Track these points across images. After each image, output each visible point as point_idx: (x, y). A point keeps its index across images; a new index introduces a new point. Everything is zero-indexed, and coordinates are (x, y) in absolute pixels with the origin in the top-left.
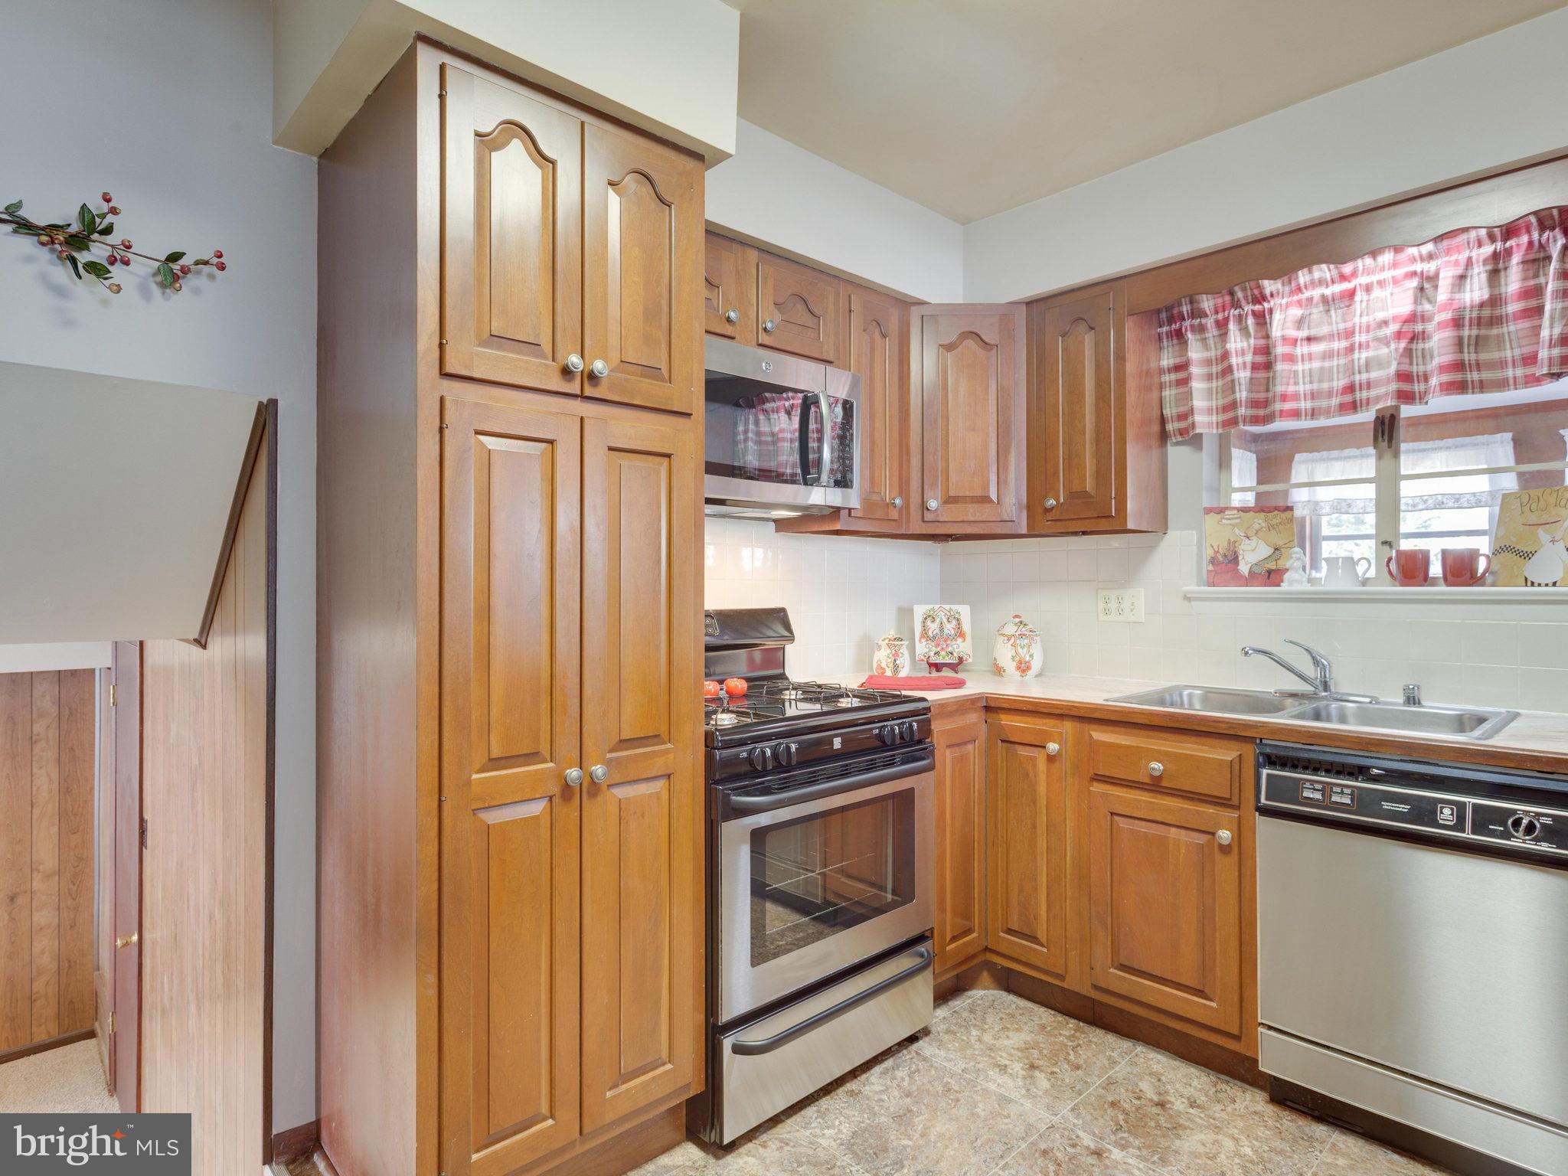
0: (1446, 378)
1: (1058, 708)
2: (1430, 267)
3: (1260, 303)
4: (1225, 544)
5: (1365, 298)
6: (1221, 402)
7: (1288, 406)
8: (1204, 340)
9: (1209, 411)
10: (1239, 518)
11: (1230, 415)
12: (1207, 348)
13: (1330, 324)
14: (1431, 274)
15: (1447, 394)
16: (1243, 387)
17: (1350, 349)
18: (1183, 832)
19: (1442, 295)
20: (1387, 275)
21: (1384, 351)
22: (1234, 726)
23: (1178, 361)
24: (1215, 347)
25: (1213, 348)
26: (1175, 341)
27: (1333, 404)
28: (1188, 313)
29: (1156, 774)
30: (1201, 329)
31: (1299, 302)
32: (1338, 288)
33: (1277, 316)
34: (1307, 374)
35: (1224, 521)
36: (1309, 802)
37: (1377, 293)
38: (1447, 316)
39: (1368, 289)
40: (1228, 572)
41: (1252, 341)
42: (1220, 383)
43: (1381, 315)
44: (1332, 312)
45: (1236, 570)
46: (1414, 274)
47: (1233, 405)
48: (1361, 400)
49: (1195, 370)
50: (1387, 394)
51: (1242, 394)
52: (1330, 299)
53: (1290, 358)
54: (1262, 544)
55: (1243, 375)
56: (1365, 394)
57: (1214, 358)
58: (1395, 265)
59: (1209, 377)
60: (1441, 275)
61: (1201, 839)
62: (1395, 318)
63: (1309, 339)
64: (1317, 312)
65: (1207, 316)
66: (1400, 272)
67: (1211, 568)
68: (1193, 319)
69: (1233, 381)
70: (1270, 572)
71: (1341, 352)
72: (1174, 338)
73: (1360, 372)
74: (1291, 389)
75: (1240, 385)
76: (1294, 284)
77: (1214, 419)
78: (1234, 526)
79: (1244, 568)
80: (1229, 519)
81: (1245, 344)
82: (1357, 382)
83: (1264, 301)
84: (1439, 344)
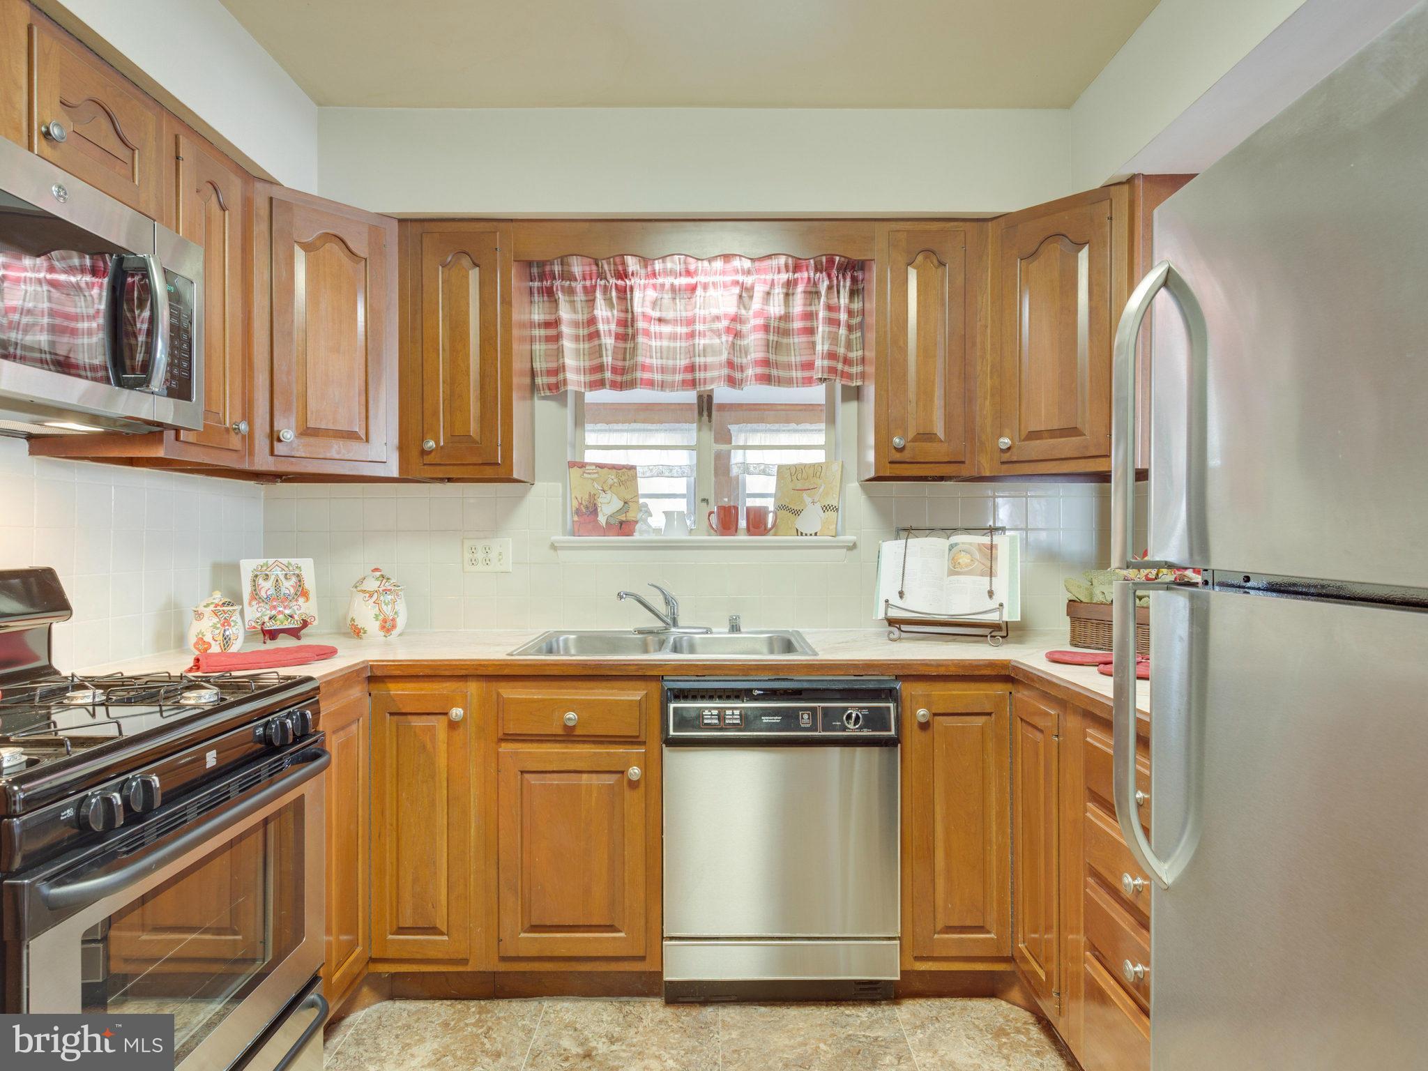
0: (759, 370)
1: (461, 669)
2: (749, 280)
3: (622, 279)
4: (587, 496)
5: (703, 294)
6: (587, 364)
7: (646, 375)
8: (572, 302)
9: (578, 370)
10: (597, 473)
11: (597, 376)
12: (575, 311)
13: (675, 310)
14: (749, 286)
15: (760, 384)
16: (610, 353)
17: (691, 335)
18: (594, 776)
19: (756, 304)
20: (719, 279)
21: (716, 341)
22: (643, 667)
23: (549, 318)
24: (582, 311)
25: (580, 312)
26: (546, 298)
27: (677, 380)
28: (559, 274)
29: (571, 724)
30: (571, 291)
31: (654, 286)
32: (684, 281)
33: (637, 295)
34: (658, 348)
35: (585, 475)
36: (710, 727)
37: (711, 291)
38: (760, 321)
39: (705, 287)
40: (590, 522)
41: (615, 312)
42: (587, 346)
43: (715, 311)
44: (678, 301)
45: (596, 521)
46: (736, 283)
47: (600, 368)
48: (700, 379)
49: (566, 329)
50: (720, 377)
51: (608, 359)
52: (677, 287)
53: (647, 333)
54: (615, 498)
55: (608, 341)
56: (702, 375)
57: (581, 321)
58: (724, 273)
59: (577, 338)
60: (756, 288)
61: (610, 780)
62: (726, 315)
63: (660, 320)
64: (667, 296)
65: (576, 280)
66: (729, 279)
67: (576, 518)
68: (562, 280)
69: (600, 345)
70: (621, 523)
71: (683, 336)
72: (545, 295)
73: (699, 356)
74: (648, 361)
75: (606, 350)
76: (649, 269)
77: (582, 378)
78: (593, 480)
79: (602, 519)
80: (589, 473)
81: (609, 314)
82: (697, 364)
83: (626, 278)
84: (754, 341)
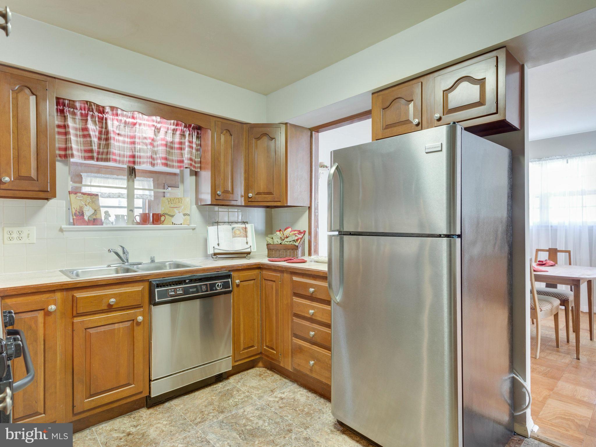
0: (164, 161)
1: (54, 287)
2: (159, 126)
3: (101, 114)
4: (79, 207)
5: (139, 127)
6: (83, 148)
7: (114, 157)
8: (74, 119)
9: (78, 150)
10: (82, 197)
11: (90, 154)
12: (75, 123)
13: (125, 131)
14: (158, 128)
15: (164, 166)
16: (96, 145)
17: (134, 143)
19: (161, 135)
20: (145, 122)
21: (145, 147)
23: (62, 123)
24: (79, 124)
25: (78, 124)
26: (59, 114)
28: (67, 104)
29: (112, 304)
30: (74, 114)
31: (117, 120)
32: (131, 120)
33: (109, 123)
34: (118, 146)
35: (77, 198)
36: (171, 296)
37: (142, 127)
38: (164, 143)
39: (140, 124)
40: (81, 219)
41: (98, 127)
42: (83, 140)
43: (144, 135)
44: (126, 128)
45: (84, 219)
46: (154, 125)
47: (91, 151)
49: (72, 131)
50: (147, 162)
51: (95, 148)
52: (127, 123)
53: (114, 139)
54: (91, 209)
55: (95, 140)
56: (139, 160)
57: (78, 128)
58: (148, 120)
59: (76, 135)
60: (162, 129)
61: (128, 324)
62: (150, 138)
63: (118, 134)
64: (122, 125)
65: (77, 109)
66: (151, 123)
67: (75, 217)
68: (69, 108)
69: (91, 141)
70: (94, 219)
71: (128, 142)
72: (59, 112)
73: (137, 152)
74: (114, 151)
75: (94, 143)
76: (114, 112)
77: (80, 154)
78: (81, 200)
79: (86, 218)
80: (79, 197)
81: (95, 128)
82: (136, 155)
83: (103, 113)
84: (161, 151)
